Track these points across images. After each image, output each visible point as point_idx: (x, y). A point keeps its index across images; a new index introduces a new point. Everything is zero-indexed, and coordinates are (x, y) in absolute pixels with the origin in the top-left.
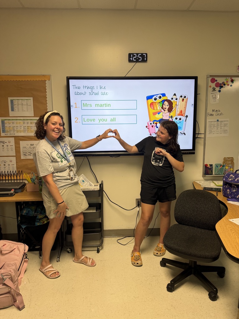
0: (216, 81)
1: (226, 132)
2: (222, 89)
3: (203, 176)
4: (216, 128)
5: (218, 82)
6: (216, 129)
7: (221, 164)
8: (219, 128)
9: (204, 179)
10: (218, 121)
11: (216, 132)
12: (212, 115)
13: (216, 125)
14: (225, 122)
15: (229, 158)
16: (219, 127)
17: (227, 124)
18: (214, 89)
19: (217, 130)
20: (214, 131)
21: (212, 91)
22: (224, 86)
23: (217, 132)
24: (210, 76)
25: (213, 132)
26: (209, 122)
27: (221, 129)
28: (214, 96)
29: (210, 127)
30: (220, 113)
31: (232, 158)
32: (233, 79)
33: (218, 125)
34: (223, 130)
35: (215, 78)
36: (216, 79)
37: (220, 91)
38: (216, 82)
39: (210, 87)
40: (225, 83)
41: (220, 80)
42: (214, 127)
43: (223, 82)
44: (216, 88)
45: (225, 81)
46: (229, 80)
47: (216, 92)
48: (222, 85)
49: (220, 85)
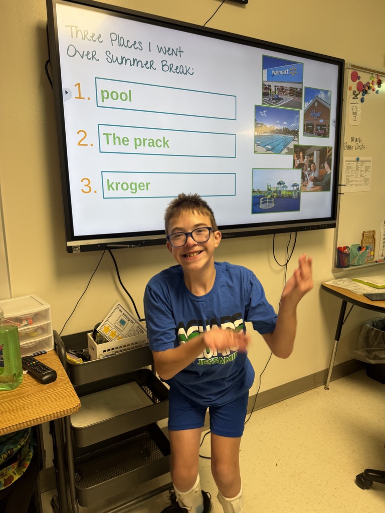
0: (359, 78)
1: (368, 182)
2: (366, 96)
3: (333, 272)
4: (354, 174)
5: (360, 80)
6: (354, 177)
7: (359, 245)
8: (359, 176)
9: (333, 275)
10: (358, 159)
11: (354, 183)
12: (350, 148)
13: (355, 169)
14: (368, 164)
15: (369, 232)
16: (359, 172)
17: (369, 167)
18: (355, 96)
19: (357, 179)
20: (352, 181)
21: (353, 98)
22: (369, 91)
23: (357, 183)
24: (353, 66)
25: (352, 183)
26: (346, 161)
27: (361, 176)
28: (354, 111)
29: (348, 172)
30: (360, 144)
31: (374, 231)
32: (381, 78)
33: (357, 170)
34: (364, 179)
35: (358, 72)
36: (359, 74)
37: (362, 100)
38: (358, 81)
39: (350, 89)
40: (371, 85)
41: (365, 78)
42: (353, 172)
43: (368, 83)
44: (357, 92)
45: (371, 82)
46: (376, 80)
47: (358, 100)
48: (367, 88)
49: (364, 89)
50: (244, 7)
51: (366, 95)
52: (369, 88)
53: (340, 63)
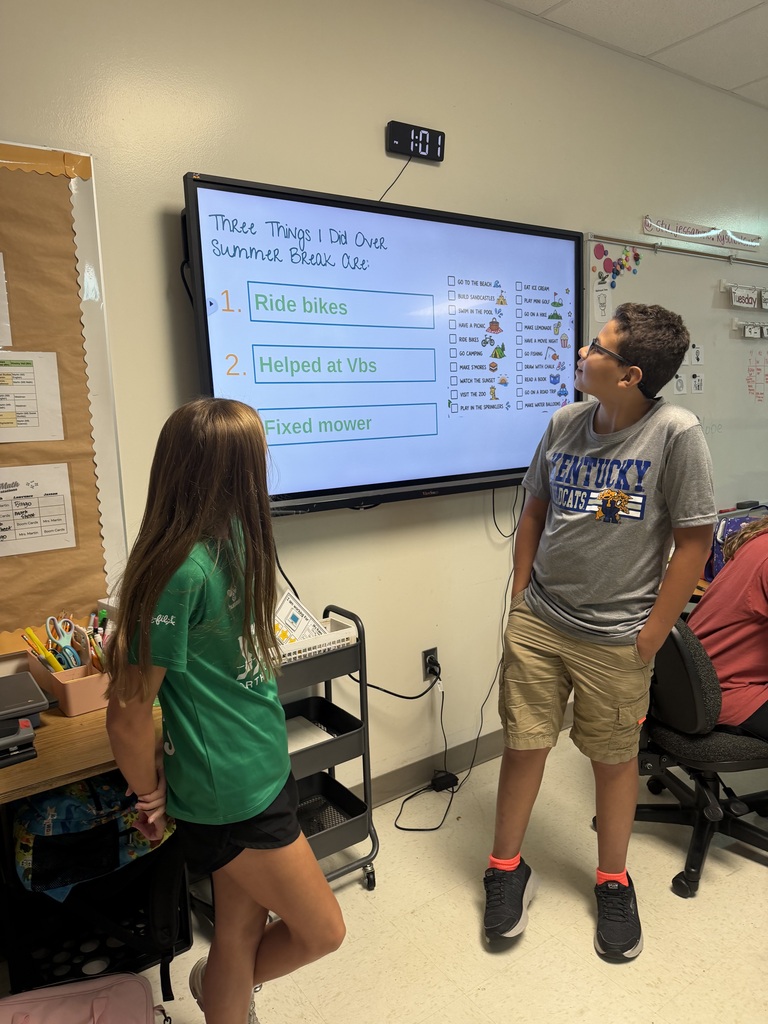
0: (606, 253)
2: (618, 280)
5: (608, 256)
18: (603, 280)
21: (600, 283)
22: (622, 272)
24: (595, 237)
28: (602, 301)
32: (638, 251)
35: (604, 245)
36: (607, 247)
37: (613, 285)
38: (604, 257)
39: (594, 270)
40: (624, 262)
41: (615, 253)
43: (620, 259)
44: (605, 274)
45: (624, 257)
46: (631, 255)
47: (607, 286)
48: (618, 267)
49: (614, 269)
50: (438, 166)
51: (618, 278)
52: (622, 267)
53: (577, 238)
